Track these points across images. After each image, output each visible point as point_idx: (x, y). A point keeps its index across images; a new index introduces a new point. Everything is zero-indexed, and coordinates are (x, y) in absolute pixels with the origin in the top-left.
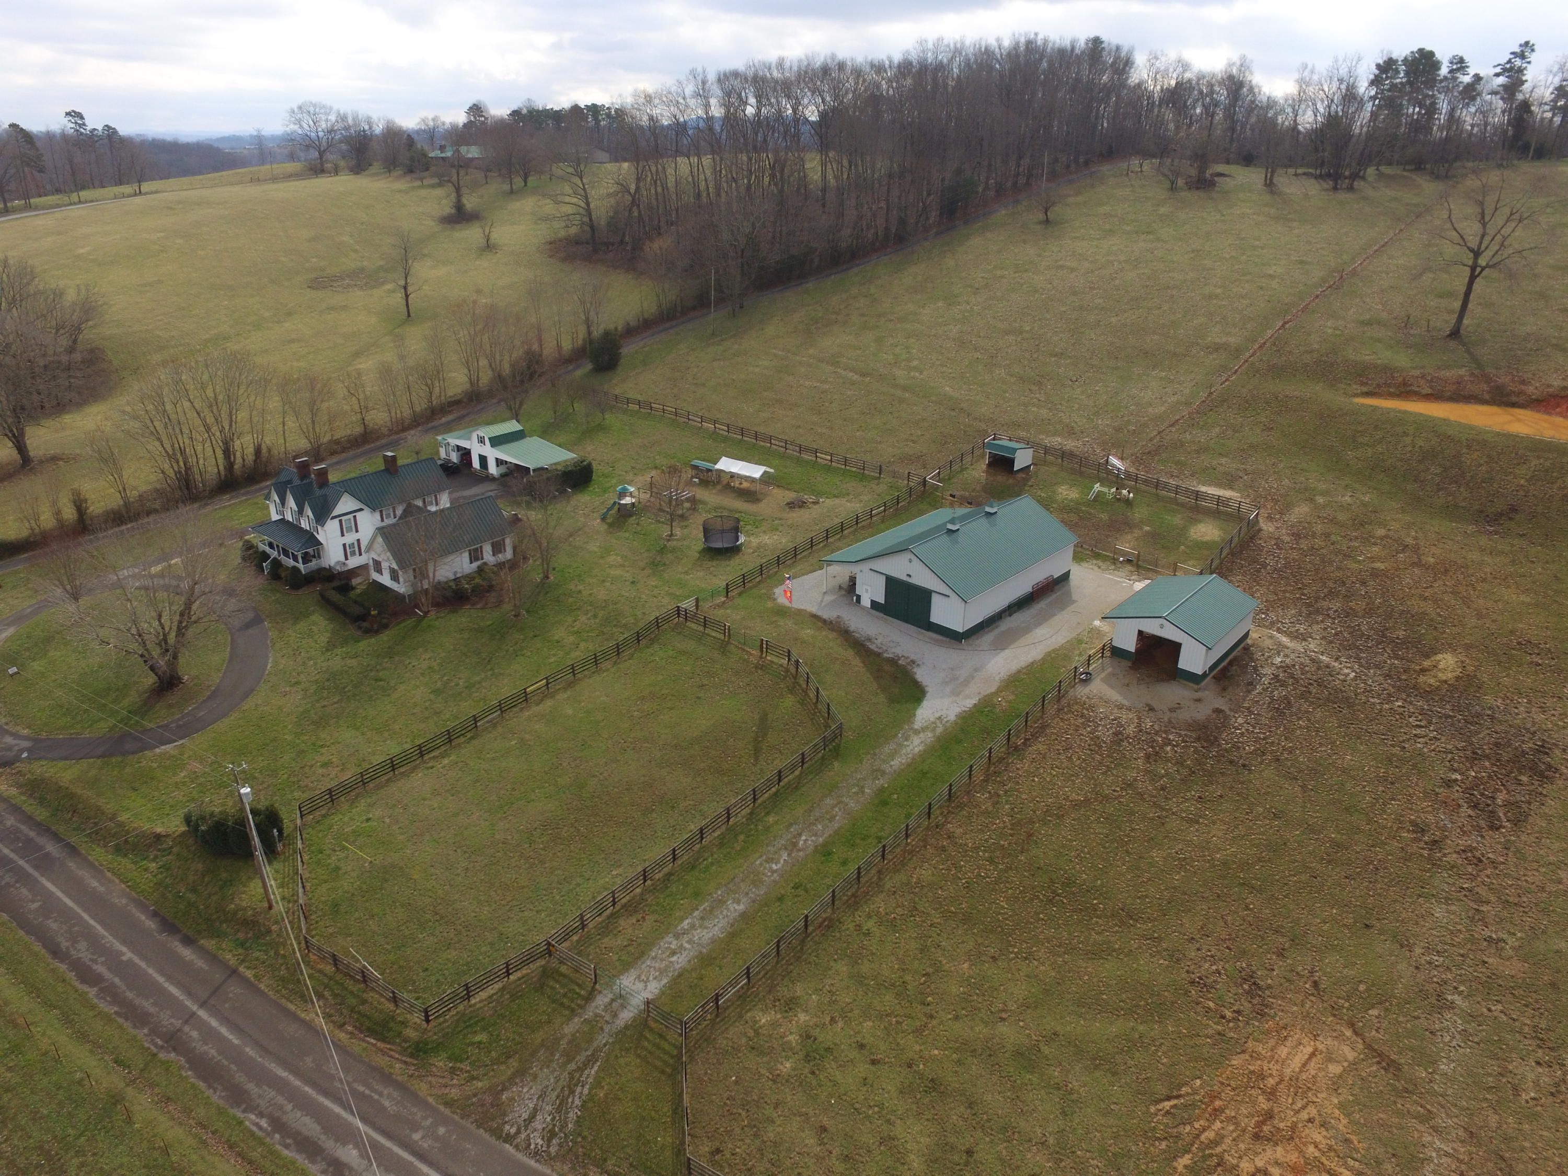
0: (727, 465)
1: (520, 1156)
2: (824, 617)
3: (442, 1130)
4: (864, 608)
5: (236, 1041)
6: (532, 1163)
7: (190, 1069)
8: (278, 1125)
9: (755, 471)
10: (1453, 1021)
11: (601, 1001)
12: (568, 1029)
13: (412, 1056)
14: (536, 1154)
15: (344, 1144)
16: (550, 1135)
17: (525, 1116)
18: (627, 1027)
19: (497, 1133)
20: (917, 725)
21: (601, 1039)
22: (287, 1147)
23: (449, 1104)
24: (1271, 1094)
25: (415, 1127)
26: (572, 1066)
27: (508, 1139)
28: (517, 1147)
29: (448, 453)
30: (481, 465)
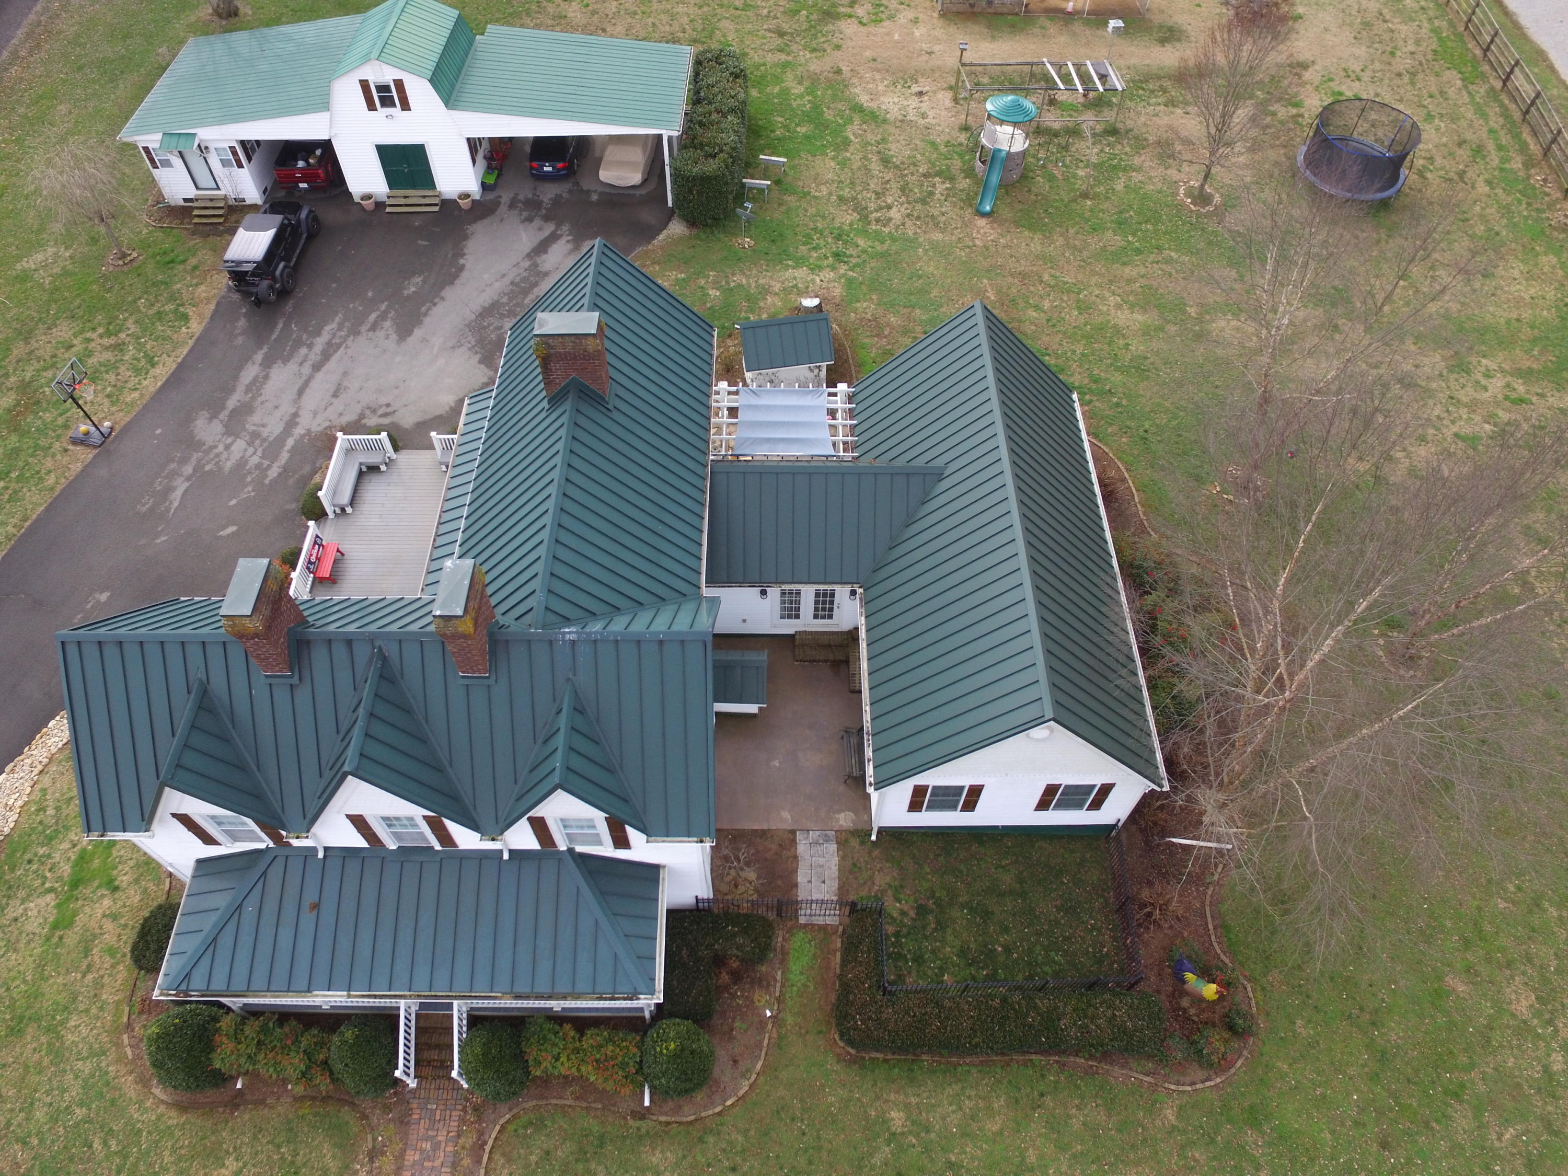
29: (205, 180)
30: (393, 179)
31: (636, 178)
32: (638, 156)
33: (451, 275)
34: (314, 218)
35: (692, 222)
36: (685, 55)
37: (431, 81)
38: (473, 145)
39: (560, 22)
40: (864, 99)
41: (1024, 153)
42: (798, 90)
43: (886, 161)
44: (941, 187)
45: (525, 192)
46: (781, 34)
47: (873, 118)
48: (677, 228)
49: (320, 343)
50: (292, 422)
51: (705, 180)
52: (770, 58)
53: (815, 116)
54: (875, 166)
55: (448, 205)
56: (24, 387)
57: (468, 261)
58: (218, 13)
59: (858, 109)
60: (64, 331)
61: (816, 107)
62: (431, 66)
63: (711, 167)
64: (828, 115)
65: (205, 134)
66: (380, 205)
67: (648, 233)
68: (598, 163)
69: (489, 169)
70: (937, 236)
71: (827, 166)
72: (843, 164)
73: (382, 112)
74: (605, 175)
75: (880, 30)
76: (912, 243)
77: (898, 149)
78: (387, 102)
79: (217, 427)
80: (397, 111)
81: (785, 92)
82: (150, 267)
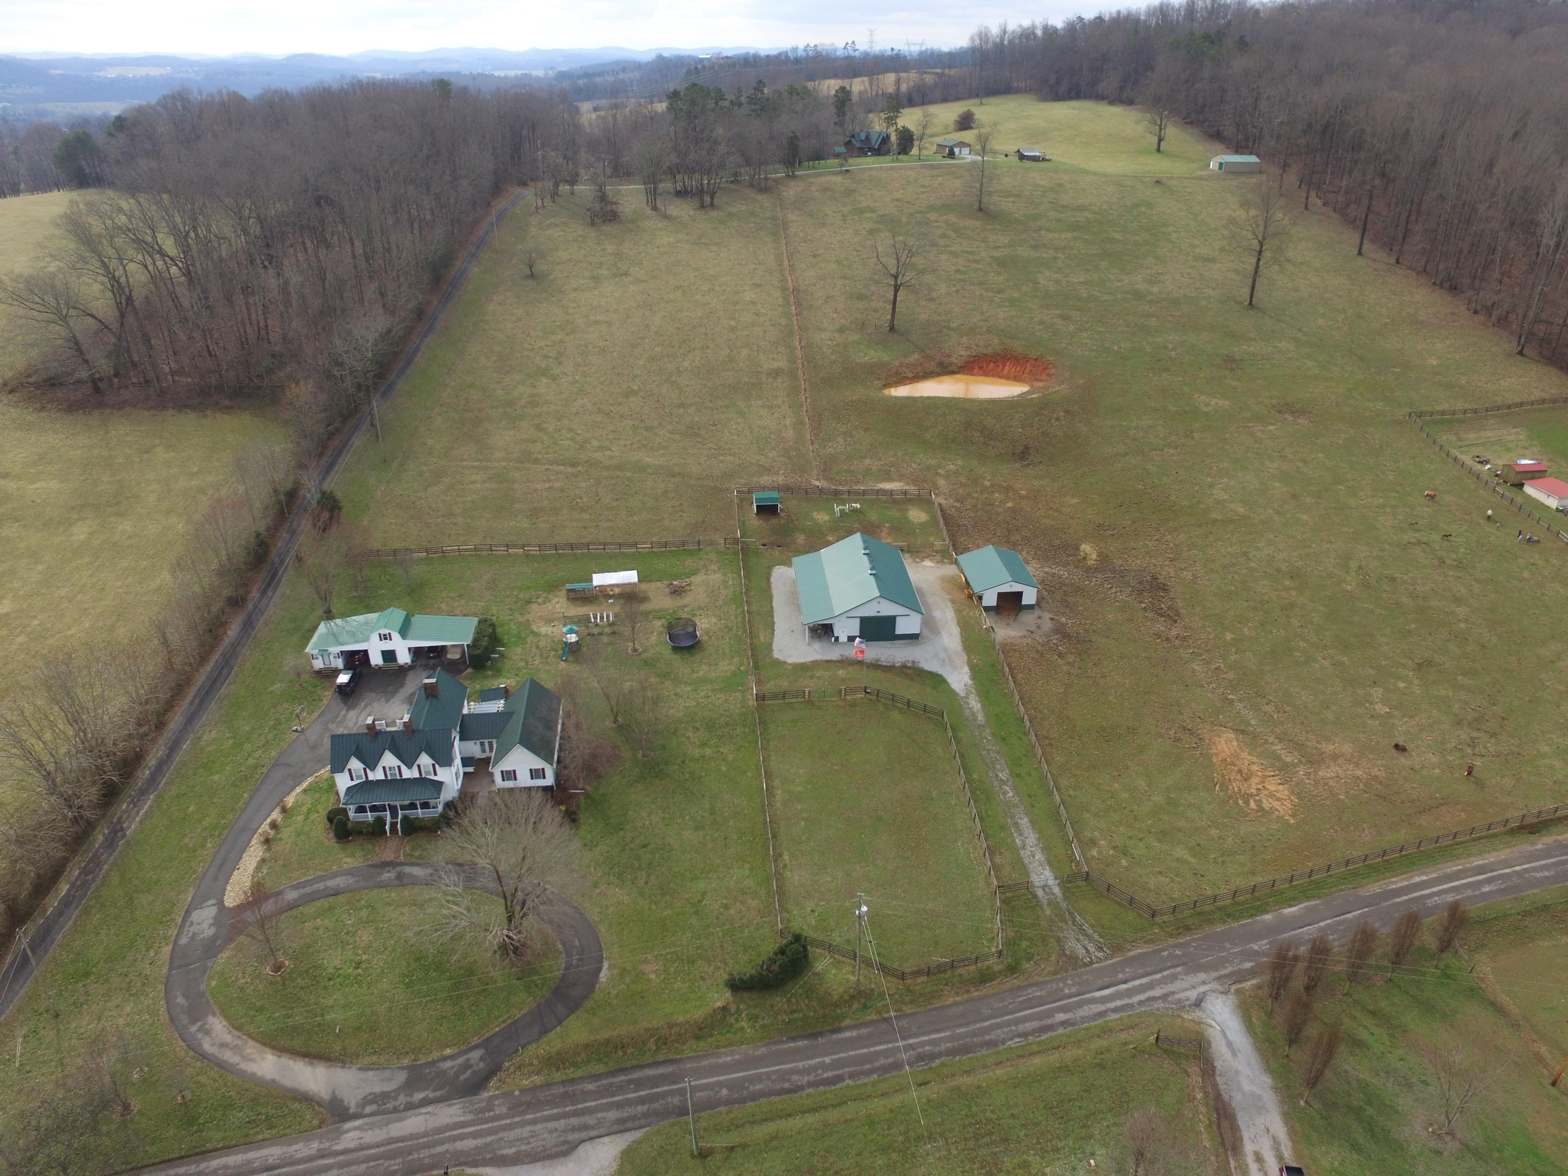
0: (599, 579)
1: (1103, 964)
2: (835, 659)
3: (1069, 982)
4: (843, 643)
5: (948, 1034)
6: (1109, 962)
7: (955, 1057)
8: (1024, 1035)
9: (630, 576)
10: (1239, 706)
11: (1040, 893)
12: (1048, 912)
13: (1013, 974)
14: (1106, 959)
15: (1054, 1016)
16: (1101, 949)
17: (1084, 951)
18: (1064, 894)
19: (1085, 965)
20: (962, 694)
21: (1064, 905)
22: (1039, 1036)
23: (1055, 973)
24: (1233, 764)
25: (1062, 990)
26: (1070, 923)
27: (1091, 963)
28: (1097, 962)
29: (327, 662)
30: (385, 660)
31: (458, 657)
32: (459, 650)
33: (402, 685)
34: (360, 672)
35: (474, 668)
36: (475, 621)
37: (400, 633)
38: (410, 649)
39: (439, 612)
40: (535, 629)
41: (577, 642)
42: (514, 627)
43: (537, 647)
44: (553, 653)
45: (424, 662)
46: (511, 610)
47: (537, 635)
48: (470, 670)
49: (363, 704)
50: (356, 723)
51: (476, 656)
52: (507, 618)
53: (518, 636)
54: (534, 649)
55: (401, 667)
56: (277, 719)
57: (407, 682)
58: (325, 612)
59: (533, 632)
60: (286, 705)
61: (519, 633)
62: (399, 626)
63: (478, 652)
64: (523, 635)
65: (331, 649)
66: (380, 668)
67: (461, 672)
68: (447, 653)
69: (414, 656)
70: (547, 667)
71: (519, 650)
72: (523, 649)
73: (384, 641)
74: (449, 656)
75: (545, 606)
76: (540, 670)
77: (542, 644)
78: (386, 639)
79: (334, 726)
80: (388, 641)
81: (510, 629)
82: (310, 688)
